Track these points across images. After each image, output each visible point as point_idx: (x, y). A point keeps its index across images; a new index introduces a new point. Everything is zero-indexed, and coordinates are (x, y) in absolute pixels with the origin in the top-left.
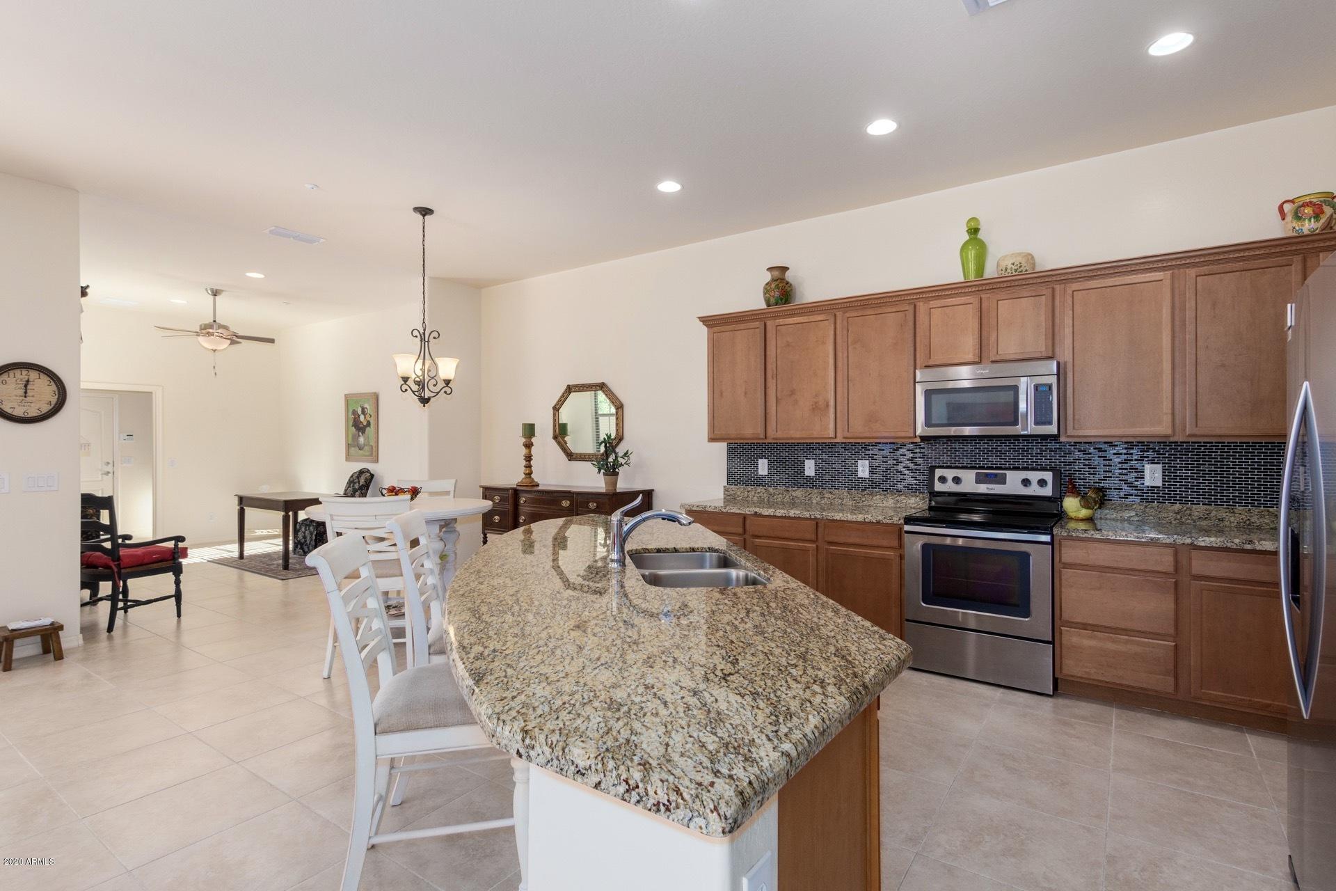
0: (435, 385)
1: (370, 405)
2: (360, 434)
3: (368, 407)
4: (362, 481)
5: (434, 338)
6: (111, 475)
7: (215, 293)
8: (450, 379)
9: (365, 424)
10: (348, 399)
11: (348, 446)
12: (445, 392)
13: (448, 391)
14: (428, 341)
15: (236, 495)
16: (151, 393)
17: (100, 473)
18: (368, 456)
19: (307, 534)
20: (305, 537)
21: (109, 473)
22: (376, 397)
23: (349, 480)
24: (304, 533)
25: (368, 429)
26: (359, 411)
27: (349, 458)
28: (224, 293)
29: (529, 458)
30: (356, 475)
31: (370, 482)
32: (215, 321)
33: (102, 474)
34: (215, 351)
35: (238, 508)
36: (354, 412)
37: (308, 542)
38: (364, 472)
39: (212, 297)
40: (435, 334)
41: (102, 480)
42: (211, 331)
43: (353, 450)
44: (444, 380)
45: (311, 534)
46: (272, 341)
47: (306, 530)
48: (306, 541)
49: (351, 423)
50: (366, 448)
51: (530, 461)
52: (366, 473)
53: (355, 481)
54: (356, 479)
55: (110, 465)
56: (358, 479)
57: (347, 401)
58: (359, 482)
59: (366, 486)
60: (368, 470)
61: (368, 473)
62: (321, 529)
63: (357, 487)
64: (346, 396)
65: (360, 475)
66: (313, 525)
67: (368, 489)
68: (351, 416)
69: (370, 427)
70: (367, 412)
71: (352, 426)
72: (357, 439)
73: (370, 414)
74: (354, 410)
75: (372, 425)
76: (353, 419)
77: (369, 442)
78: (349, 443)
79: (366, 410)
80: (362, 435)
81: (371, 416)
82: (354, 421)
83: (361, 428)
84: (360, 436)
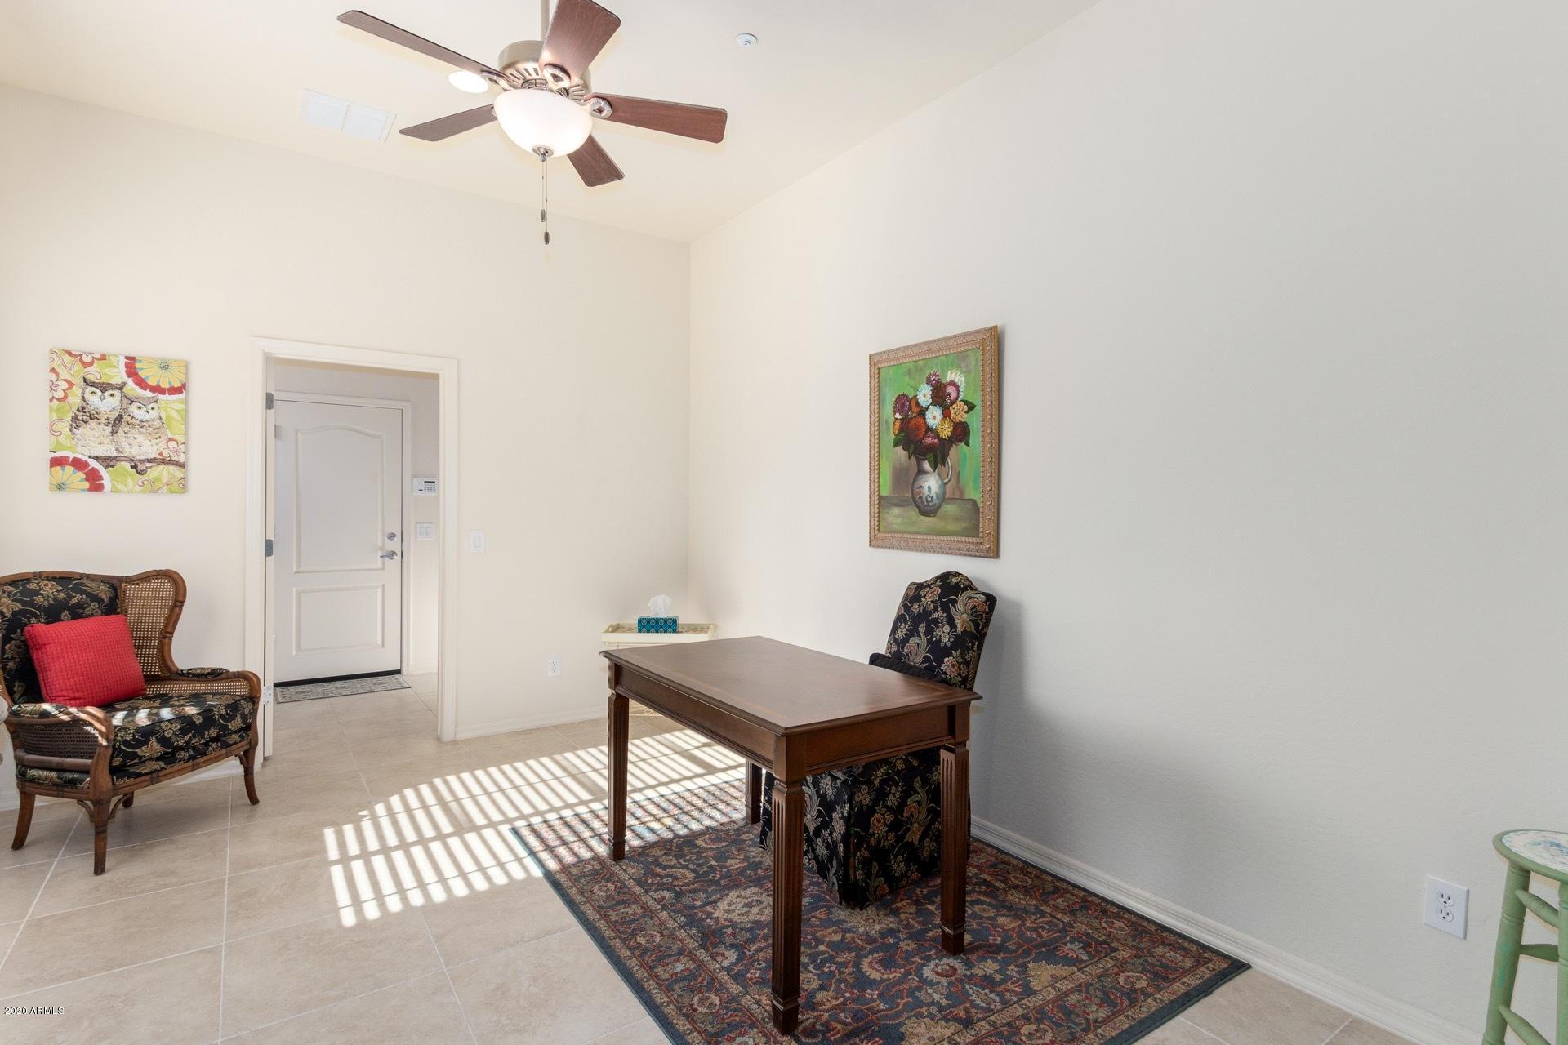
1: (967, 373)
2: (927, 466)
3: (960, 380)
4: (962, 620)
6: (397, 558)
9: (946, 431)
11: (881, 504)
15: (600, 653)
16: (437, 376)
17: (379, 553)
18: (955, 534)
21: (394, 553)
22: (992, 343)
23: (905, 607)
25: (957, 452)
26: (924, 395)
27: (880, 535)
30: (929, 598)
31: (987, 624)
33: (382, 556)
35: (608, 692)
36: (904, 403)
41: (383, 569)
43: (895, 516)
45: (827, 806)
49: (890, 437)
50: (949, 508)
52: (969, 593)
53: (935, 615)
54: (935, 610)
55: (395, 539)
56: (946, 610)
57: (879, 373)
58: (951, 622)
59: (977, 639)
60: (968, 579)
61: (972, 589)
62: (864, 796)
63: (945, 639)
64: (876, 359)
65: (941, 596)
66: (834, 778)
67: (980, 648)
68: (890, 415)
69: (967, 444)
70: (953, 396)
71: (896, 444)
72: (915, 481)
73: (966, 402)
74: (904, 395)
75: (975, 438)
76: (898, 423)
77: (962, 493)
78: (884, 493)
79: (950, 389)
80: (934, 468)
81: (971, 407)
82: (901, 430)
83: (931, 448)
84: (925, 472)
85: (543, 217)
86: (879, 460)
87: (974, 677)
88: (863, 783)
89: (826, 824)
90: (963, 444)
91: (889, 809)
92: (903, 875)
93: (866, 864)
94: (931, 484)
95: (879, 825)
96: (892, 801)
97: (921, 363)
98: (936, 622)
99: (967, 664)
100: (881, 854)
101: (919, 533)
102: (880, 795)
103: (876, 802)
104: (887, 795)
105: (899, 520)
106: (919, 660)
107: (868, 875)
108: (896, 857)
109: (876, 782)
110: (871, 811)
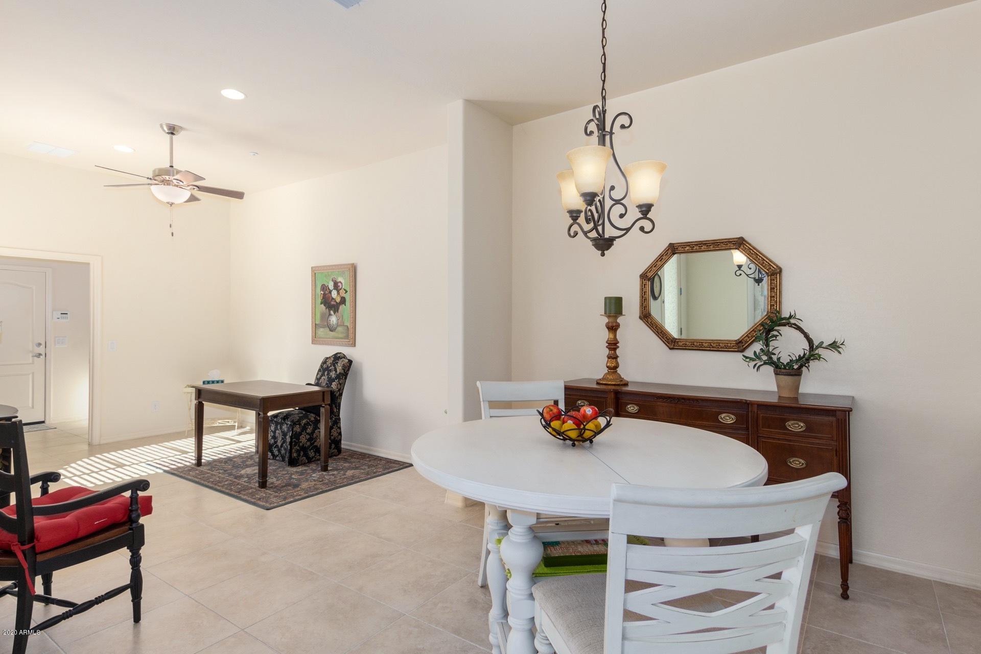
0: (622, 216)
1: (345, 279)
2: (332, 312)
3: (343, 281)
4: (339, 369)
5: (623, 127)
6: (42, 357)
7: (172, 130)
8: (649, 202)
9: (338, 300)
10: (315, 271)
11: (316, 327)
12: (642, 229)
13: (647, 225)
14: (611, 133)
16: (88, 264)
17: (31, 355)
18: (342, 338)
19: (277, 435)
20: (274, 437)
21: (40, 354)
22: (354, 269)
23: (322, 366)
24: (274, 432)
25: (342, 307)
26: (331, 286)
27: (315, 340)
28: (182, 133)
29: (613, 345)
30: (329, 362)
31: (349, 370)
32: (172, 166)
33: (33, 356)
34: (172, 204)
35: (194, 402)
36: (324, 288)
37: (279, 444)
38: (339, 358)
39: (169, 136)
40: (624, 120)
41: (33, 364)
42: (167, 178)
43: (321, 332)
44: (639, 206)
45: (285, 434)
46: (239, 195)
47: (276, 429)
48: (276, 442)
49: (319, 300)
50: (339, 329)
51: (615, 349)
52: (343, 359)
53: (331, 368)
54: (331, 366)
55: (41, 346)
56: (334, 366)
57: (315, 275)
58: (336, 370)
59: (344, 375)
60: (344, 355)
61: (344, 358)
62: (297, 429)
63: (333, 376)
64: (314, 269)
65: (333, 361)
66: (287, 424)
67: (346, 378)
68: (319, 292)
69: (345, 305)
70: (341, 287)
71: (321, 304)
72: (328, 318)
73: (345, 290)
74: (324, 285)
75: (348, 303)
76: (322, 295)
77: (343, 323)
78: (317, 323)
79: (339, 284)
80: (335, 314)
81: (346, 292)
82: (323, 298)
83: (333, 306)
84: (331, 315)
85: (171, 226)
86: (315, 309)
87: (343, 389)
88: (297, 424)
89: (284, 442)
90: (344, 305)
91: (308, 434)
92: (313, 457)
93: (298, 451)
94: (333, 319)
95: (303, 439)
96: (309, 431)
97: (330, 273)
98: (330, 370)
99: (341, 384)
100: (304, 449)
101: (329, 338)
102: (304, 428)
103: (302, 431)
104: (307, 429)
105: (322, 333)
106: (324, 384)
107: (299, 455)
108: (310, 450)
109: (303, 424)
110: (300, 434)
